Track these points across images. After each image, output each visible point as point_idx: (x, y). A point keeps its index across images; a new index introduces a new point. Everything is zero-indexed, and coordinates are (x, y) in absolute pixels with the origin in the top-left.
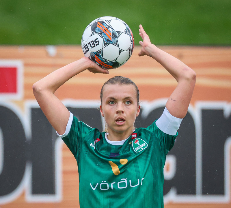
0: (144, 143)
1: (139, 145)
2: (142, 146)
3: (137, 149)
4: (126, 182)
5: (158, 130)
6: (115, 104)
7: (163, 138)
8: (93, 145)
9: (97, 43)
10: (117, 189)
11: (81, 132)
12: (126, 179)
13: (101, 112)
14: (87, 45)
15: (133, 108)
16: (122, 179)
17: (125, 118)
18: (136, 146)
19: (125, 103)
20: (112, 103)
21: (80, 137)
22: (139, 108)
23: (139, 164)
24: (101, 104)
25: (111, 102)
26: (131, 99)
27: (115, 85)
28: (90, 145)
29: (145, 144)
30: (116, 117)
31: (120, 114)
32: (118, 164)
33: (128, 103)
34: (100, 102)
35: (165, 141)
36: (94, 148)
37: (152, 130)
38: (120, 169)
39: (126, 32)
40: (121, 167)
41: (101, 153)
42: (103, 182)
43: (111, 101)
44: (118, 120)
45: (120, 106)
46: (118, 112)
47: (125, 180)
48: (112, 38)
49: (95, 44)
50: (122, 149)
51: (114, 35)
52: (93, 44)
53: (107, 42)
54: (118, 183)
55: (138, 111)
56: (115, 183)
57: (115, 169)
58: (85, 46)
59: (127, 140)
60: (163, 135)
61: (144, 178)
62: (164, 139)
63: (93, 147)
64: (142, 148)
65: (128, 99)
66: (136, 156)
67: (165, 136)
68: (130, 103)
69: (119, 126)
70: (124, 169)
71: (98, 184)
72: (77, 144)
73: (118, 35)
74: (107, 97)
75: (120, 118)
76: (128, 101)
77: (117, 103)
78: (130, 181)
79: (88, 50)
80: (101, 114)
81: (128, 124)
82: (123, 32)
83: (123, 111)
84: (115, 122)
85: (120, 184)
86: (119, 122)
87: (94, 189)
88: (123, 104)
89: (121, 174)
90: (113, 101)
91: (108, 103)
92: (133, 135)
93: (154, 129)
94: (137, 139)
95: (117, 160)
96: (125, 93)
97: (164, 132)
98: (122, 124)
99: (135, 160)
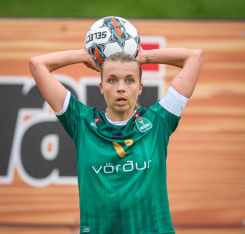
0: (149, 122)
1: (144, 124)
2: (147, 125)
3: (142, 128)
4: (132, 164)
5: (163, 110)
6: (116, 82)
7: (168, 117)
8: (94, 124)
9: (104, 36)
10: (122, 172)
11: (79, 111)
12: (132, 161)
13: (101, 90)
14: (93, 34)
15: (135, 86)
16: (128, 162)
17: (127, 97)
18: (141, 125)
19: (126, 82)
20: (113, 81)
21: (78, 115)
22: (141, 87)
23: (145, 146)
24: (101, 81)
25: (111, 81)
26: (133, 77)
27: (117, 62)
28: (91, 125)
29: (150, 124)
30: (117, 97)
31: (121, 94)
32: (123, 145)
33: (129, 82)
34: (101, 79)
35: (169, 122)
36: (96, 127)
37: (156, 110)
38: (126, 151)
39: (136, 39)
40: (126, 148)
41: (103, 133)
42: (107, 164)
43: (112, 79)
44: (119, 100)
45: (122, 85)
46: (119, 91)
47: (130, 163)
48: (120, 37)
49: (102, 36)
50: (126, 128)
51: (124, 36)
52: (99, 35)
53: (114, 39)
54: (124, 166)
55: (140, 90)
56: (120, 165)
57: (120, 151)
58: (91, 35)
59: (130, 120)
60: (168, 114)
61: (151, 161)
62: (169, 119)
63: (94, 126)
64: (147, 128)
65: (130, 77)
66: (141, 137)
67: (170, 116)
68: (131, 82)
69: (120, 106)
70: (130, 151)
71: (101, 167)
72: (75, 124)
73: (128, 38)
74: (108, 75)
75: (121, 98)
76: (129, 79)
77: (118, 81)
78: (136, 163)
79: (92, 40)
80: (101, 92)
81: (129, 104)
82: (133, 37)
83: (124, 90)
84: (116, 101)
85: (125, 166)
86: (120, 101)
87: (97, 172)
88: (125, 82)
89: (126, 155)
90: (113, 79)
91: (109, 81)
92: (136, 115)
93: (158, 109)
94: (141, 118)
95: (122, 140)
96: (127, 71)
97: (169, 111)
98: (123, 104)
99: (140, 141)
